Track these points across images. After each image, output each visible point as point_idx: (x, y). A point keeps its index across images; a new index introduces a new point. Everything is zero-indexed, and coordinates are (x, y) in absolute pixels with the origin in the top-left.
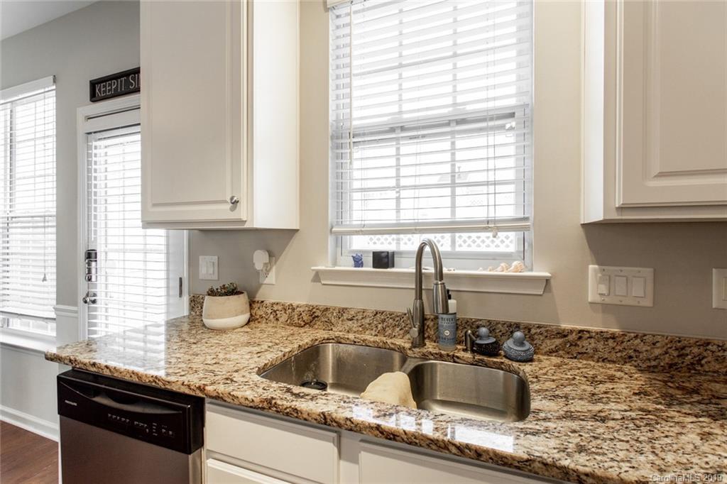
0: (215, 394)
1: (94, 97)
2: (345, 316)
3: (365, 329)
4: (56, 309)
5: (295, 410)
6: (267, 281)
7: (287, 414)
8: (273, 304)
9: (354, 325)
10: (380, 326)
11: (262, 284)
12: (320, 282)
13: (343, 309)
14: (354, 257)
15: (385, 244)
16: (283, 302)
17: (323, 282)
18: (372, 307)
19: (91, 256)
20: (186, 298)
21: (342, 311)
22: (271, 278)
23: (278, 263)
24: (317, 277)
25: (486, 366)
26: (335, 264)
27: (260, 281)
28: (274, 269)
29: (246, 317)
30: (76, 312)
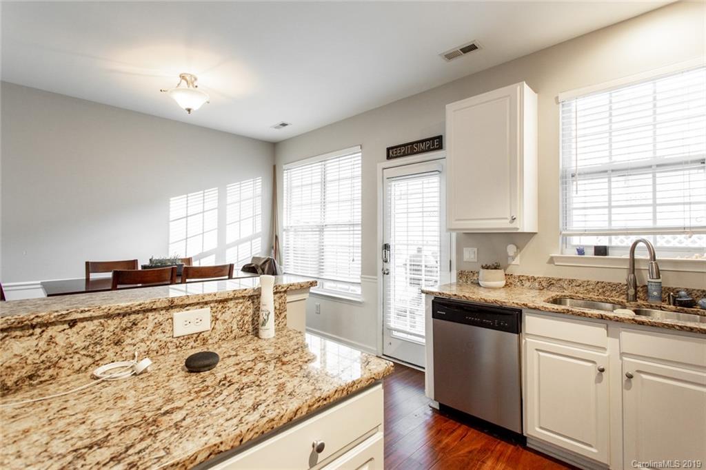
0: (534, 307)
1: (389, 157)
2: (574, 284)
3: (589, 292)
4: (362, 277)
5: (584, 313)
6: (513, 263)
7: (579, 315)
8: (519, 276)
9: (581, 289)
10: (600, 290)
11: (510, 265)
12: (554, 263)
13: (572, 280)
14: (578, 250)
15: (603, 241)
16: (526, 275)
17: (556, 264)
18: (594, 279)
19: (386, 247)
20: (454, 272)
21: (571, 281)
22: (517, 261)
23: (522, 252)
24: (551, 261)
25: (686, 312)
26: (562, 253)
27: (509, 263)
28: (519, 255)
29: (503, 283)
30: (376, 279)
